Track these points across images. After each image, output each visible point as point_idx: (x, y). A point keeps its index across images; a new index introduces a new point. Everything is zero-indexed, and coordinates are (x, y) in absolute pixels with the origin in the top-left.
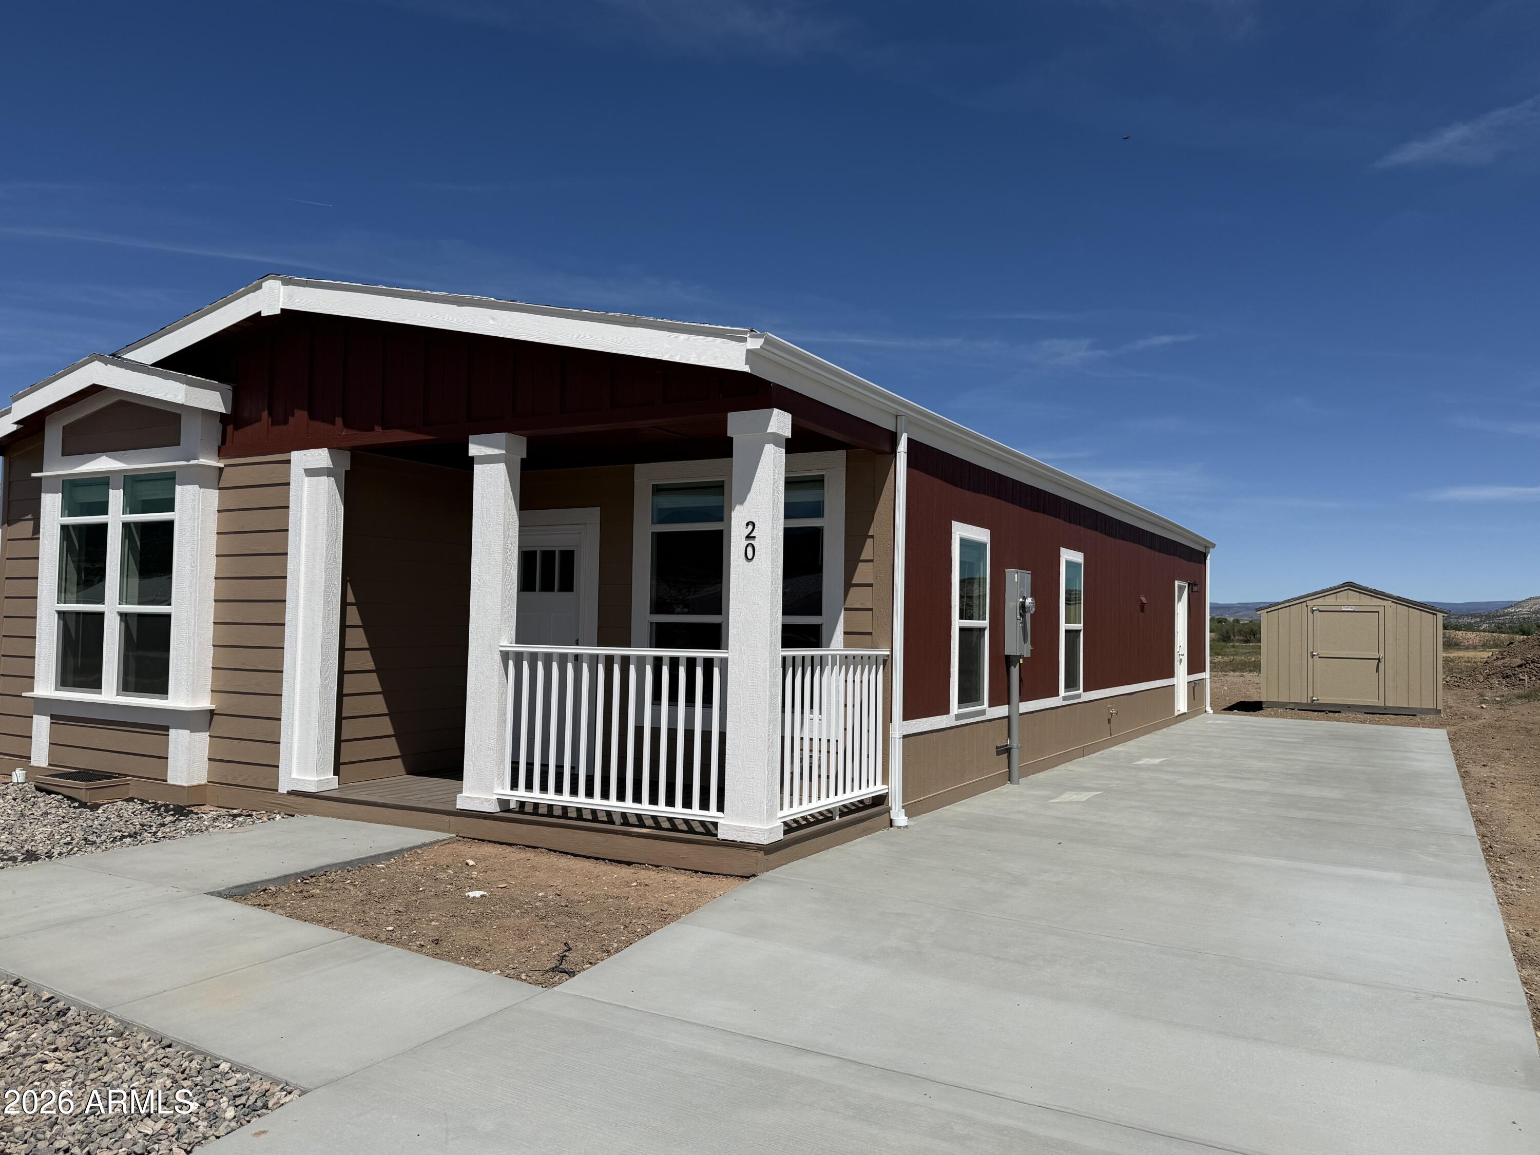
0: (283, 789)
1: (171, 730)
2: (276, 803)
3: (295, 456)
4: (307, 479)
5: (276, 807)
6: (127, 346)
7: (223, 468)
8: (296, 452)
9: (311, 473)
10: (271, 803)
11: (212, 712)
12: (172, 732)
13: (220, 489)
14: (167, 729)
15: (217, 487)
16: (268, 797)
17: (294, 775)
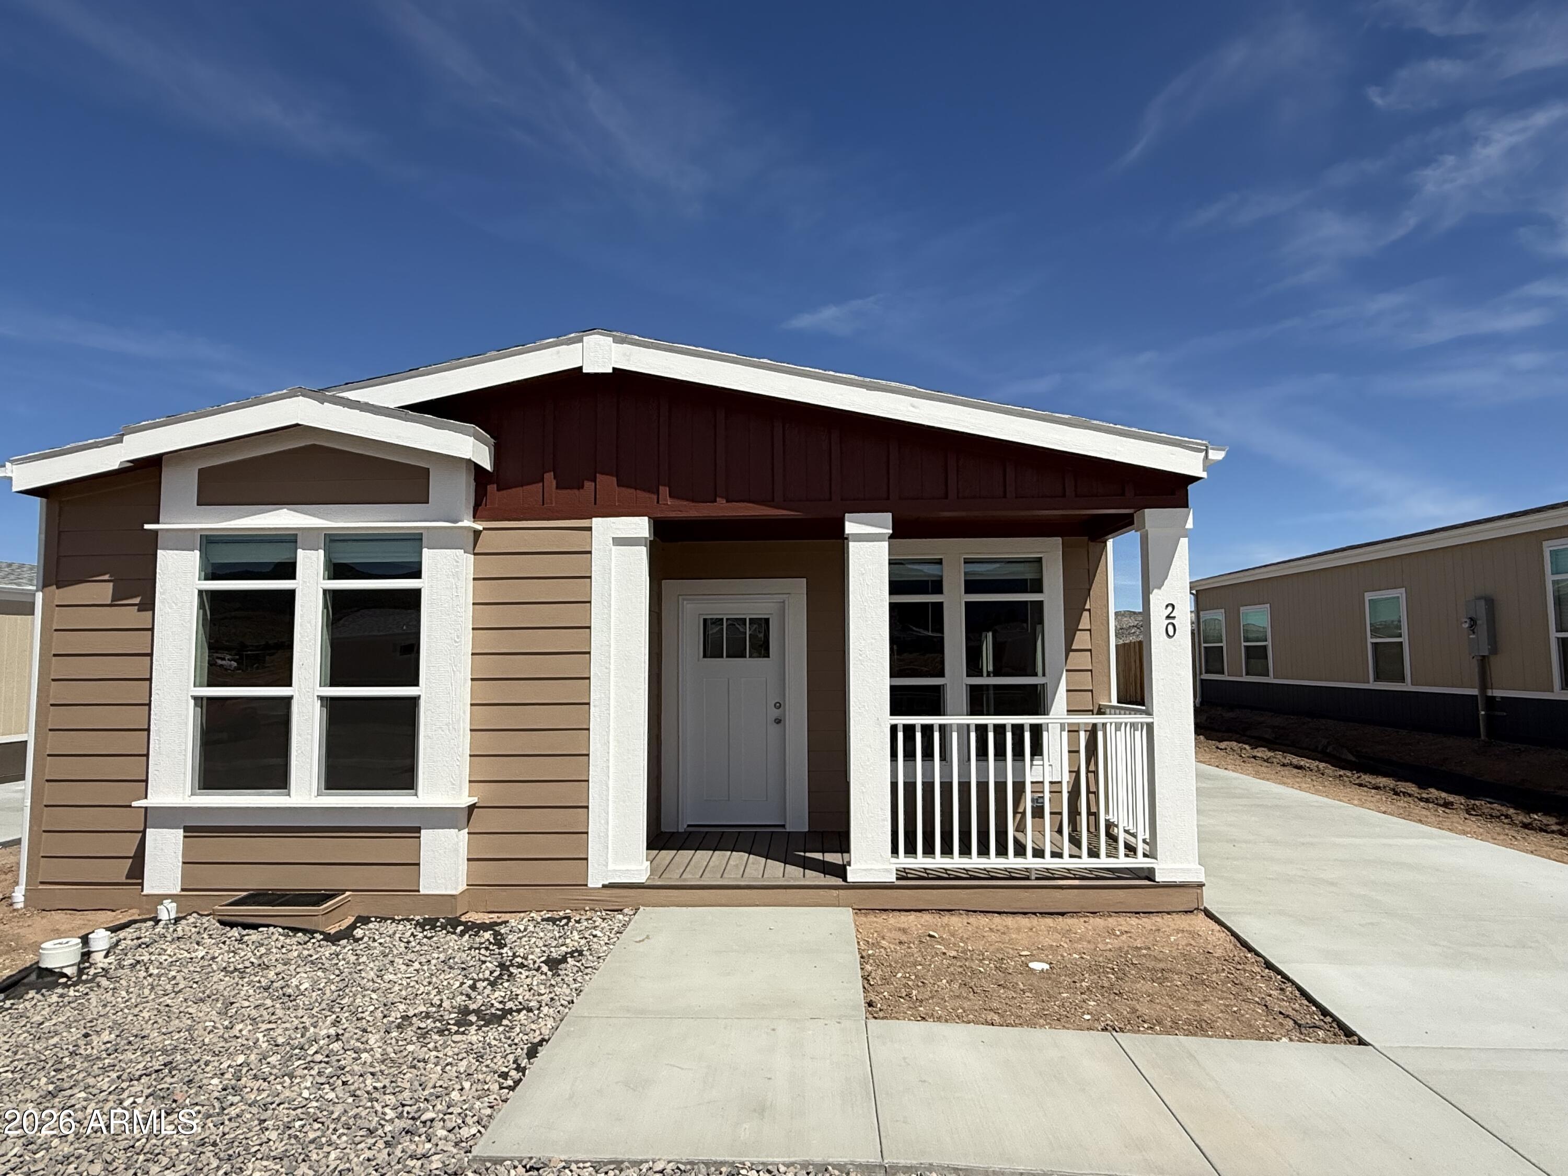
0: (595, 882)
1: (423, 831)
2: (585, 900)
3: (597, 523)
4: (614, 548)
5: (585, 903)
6: (347, 384)
7: (481, 531)
8: (599, 519)
9: (619, 542)
10: (578, 900)
11: (472, 808)
12: (423, 832)
13: (475, 554)
14: (418, 829)
15: (472, 552)
16: (576, 894)
17: (611, 867)
